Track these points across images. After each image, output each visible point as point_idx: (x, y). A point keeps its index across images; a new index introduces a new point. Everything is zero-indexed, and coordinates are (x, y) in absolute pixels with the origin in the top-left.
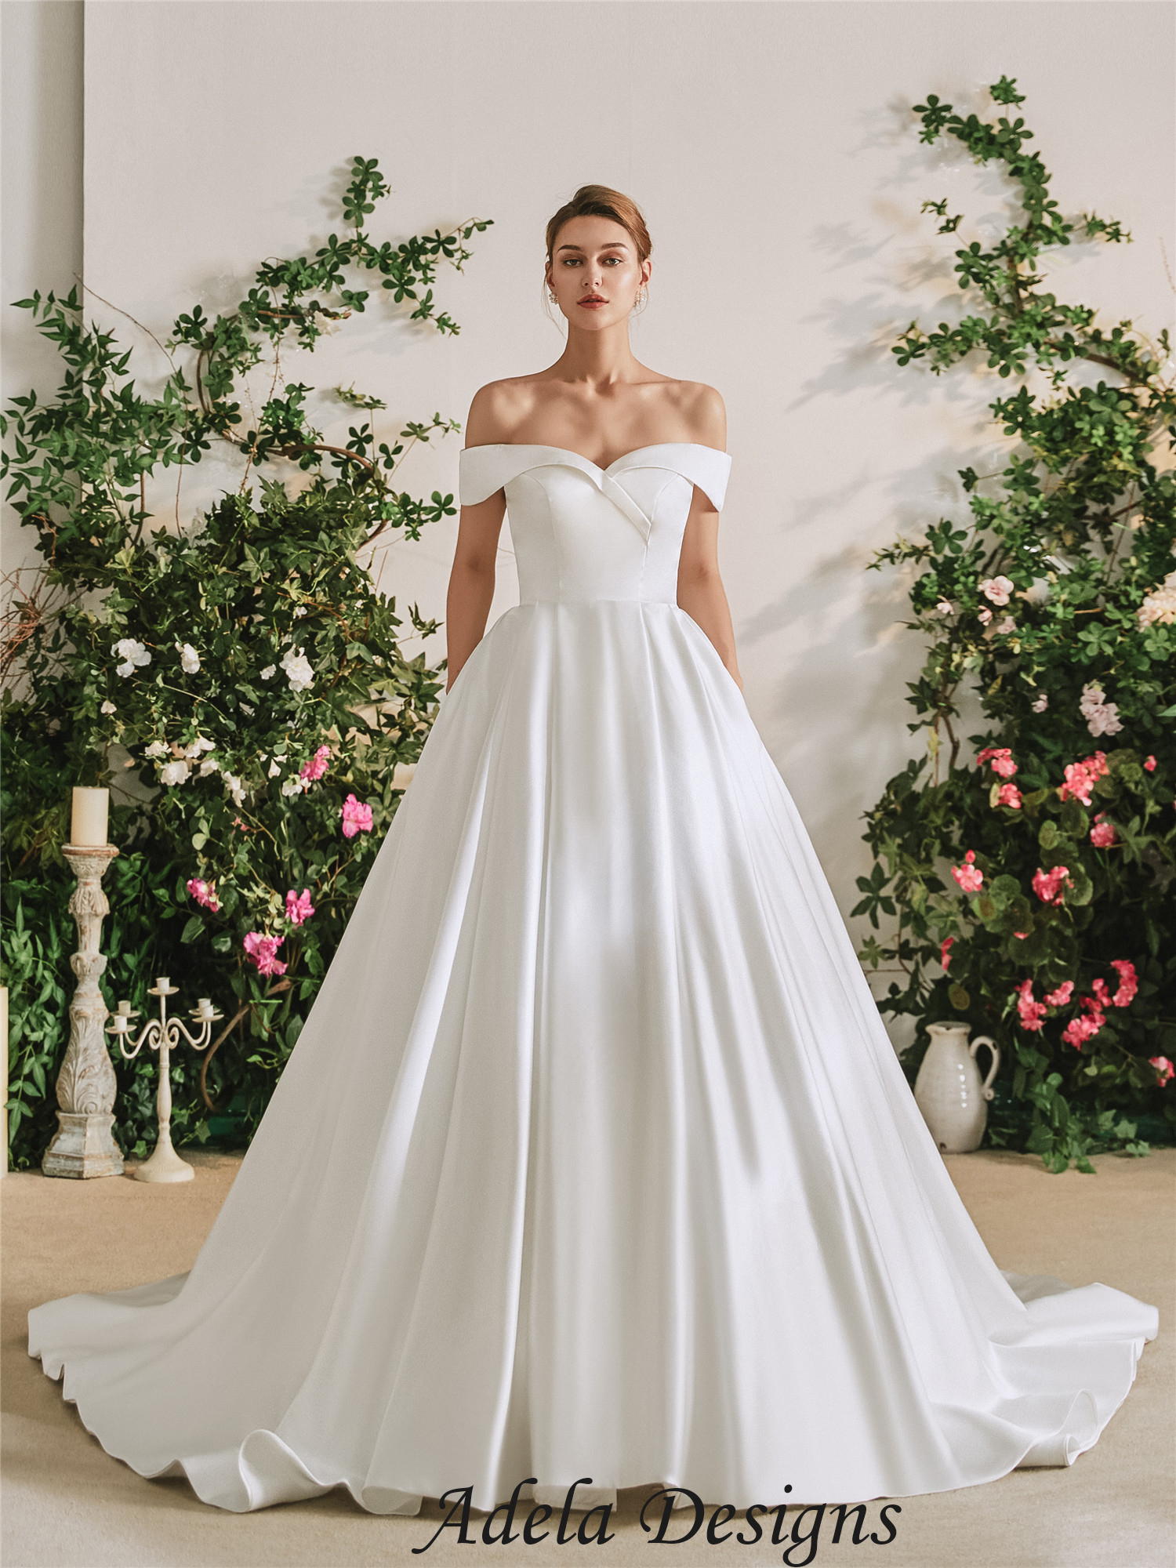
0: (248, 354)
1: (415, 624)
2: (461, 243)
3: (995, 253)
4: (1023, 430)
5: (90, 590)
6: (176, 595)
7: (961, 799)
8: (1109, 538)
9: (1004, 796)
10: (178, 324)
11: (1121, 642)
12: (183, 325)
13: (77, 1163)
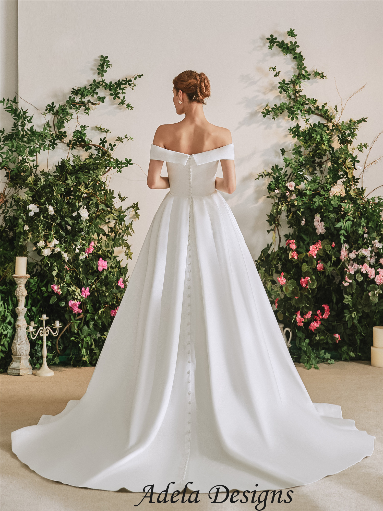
0: (69, 116)
1: (119, 198)
2: (133, 81)
3: (289, 83)
4: (298, 137)
5: (21, 189)
6: (47, 190)
7: (281, 256)
8: (322, 169)
9: (293, 255)
10: (47, 107)
11: (325, 202)
12: (48, 108)
13: (18, 371)
